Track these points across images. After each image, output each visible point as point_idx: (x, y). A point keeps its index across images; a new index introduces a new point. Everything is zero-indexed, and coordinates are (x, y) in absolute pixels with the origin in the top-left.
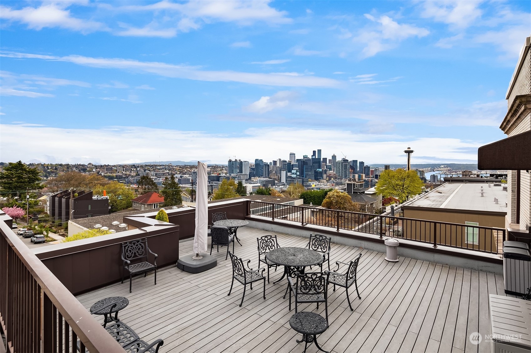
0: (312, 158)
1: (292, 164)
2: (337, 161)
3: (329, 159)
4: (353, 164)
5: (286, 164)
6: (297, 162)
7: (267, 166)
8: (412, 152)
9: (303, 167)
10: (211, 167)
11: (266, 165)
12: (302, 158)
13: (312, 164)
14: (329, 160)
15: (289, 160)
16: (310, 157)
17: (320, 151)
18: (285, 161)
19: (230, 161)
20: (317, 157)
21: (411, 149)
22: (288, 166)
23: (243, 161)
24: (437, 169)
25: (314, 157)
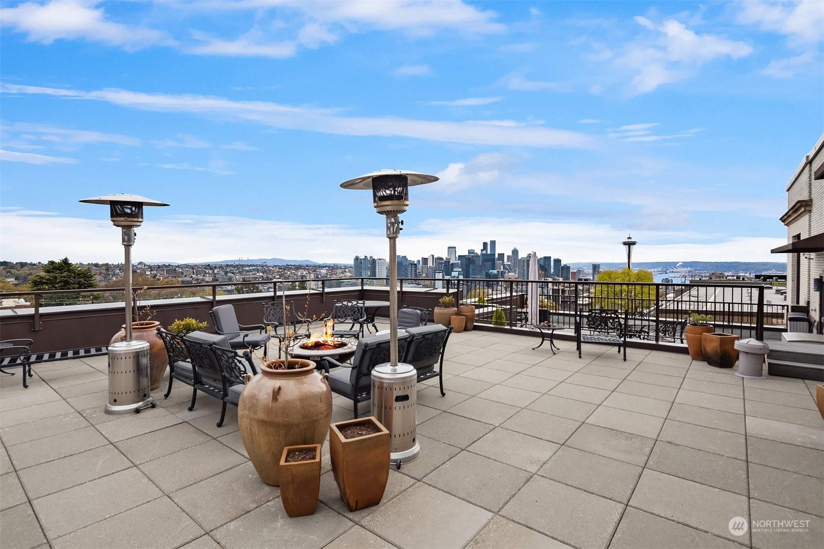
0: (482, 254)
1: (451, 262)
2: (520, 258)
3: (508, 255)
4: (545, 263)
5: (442, 263)
6: (459, 260)
7: (413, 266)
8: (634, 243)
9: (469, 268)
10: (327, 268)
11: (412, 264)
12: (467, 254)
13: (482, 263)
14: (508, 257)
15: (447, 256)
16: (479, 253)
17: (493, 243)
18: (441, 259)
19: (357, 259)
20: (489, 252)
21: (632, 240)
22: (445, 266)
23: (376, 259)
24: (672, 270)
25: (484, 252)
